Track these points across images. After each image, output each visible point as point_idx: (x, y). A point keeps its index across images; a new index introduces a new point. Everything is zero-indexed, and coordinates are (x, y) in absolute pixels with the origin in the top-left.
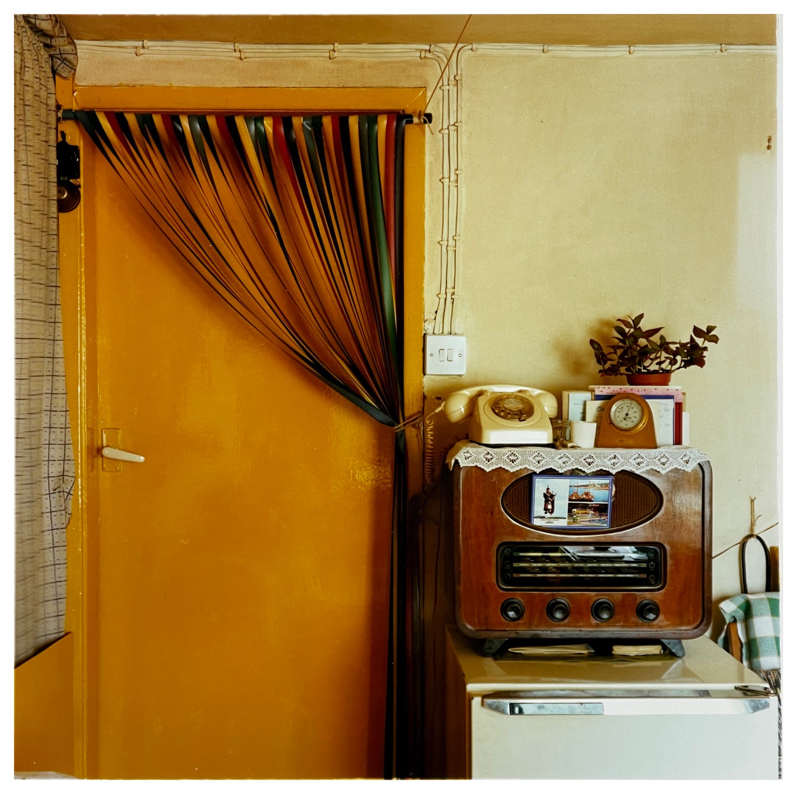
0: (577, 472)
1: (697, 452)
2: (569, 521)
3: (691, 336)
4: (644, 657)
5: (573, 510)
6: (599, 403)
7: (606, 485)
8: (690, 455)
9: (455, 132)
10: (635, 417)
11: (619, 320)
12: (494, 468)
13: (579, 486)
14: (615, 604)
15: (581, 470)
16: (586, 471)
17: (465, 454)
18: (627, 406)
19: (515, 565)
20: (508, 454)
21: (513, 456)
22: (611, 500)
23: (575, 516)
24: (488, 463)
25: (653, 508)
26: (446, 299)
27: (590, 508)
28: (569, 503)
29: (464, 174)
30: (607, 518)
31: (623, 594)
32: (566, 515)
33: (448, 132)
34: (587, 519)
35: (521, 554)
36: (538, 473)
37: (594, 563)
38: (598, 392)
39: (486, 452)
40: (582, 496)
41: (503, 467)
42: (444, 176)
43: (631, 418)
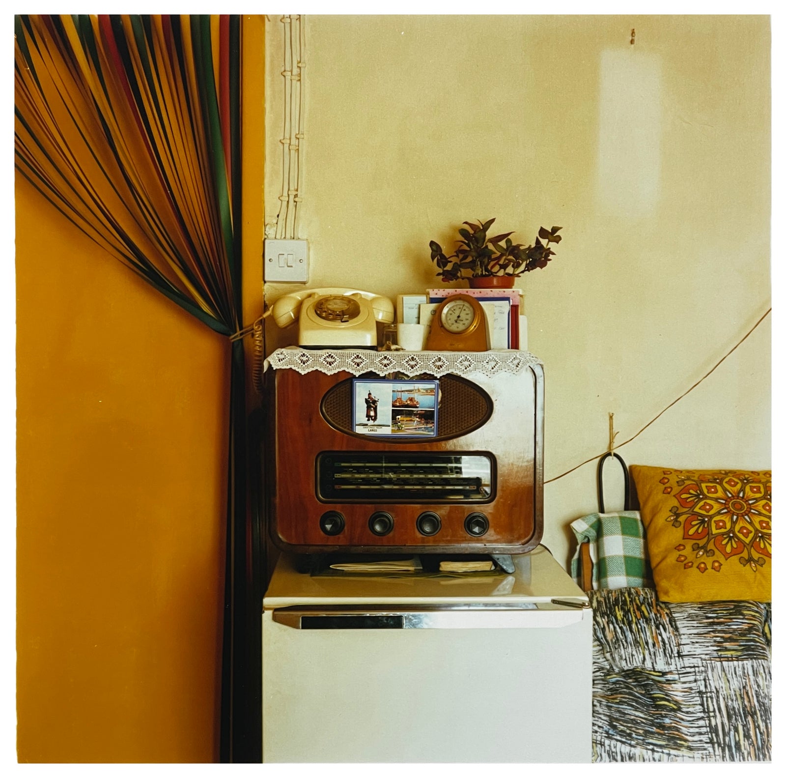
0: (400, 376)
1: (529, 355)
2: (394, 428)
3: (537, 238)
4: (472, 573)
5: (397, 417)
6: (433, 306)
7: (432, 390)
8: (521, 358)
9: (298, 22)
10: (467, 319)
11: (466, 223)
12: (310, 371)
13: (403, 391)
14: (441, 517)
15: (403, 374)
16: (409, 374)
17: (278, 356)
18: (460, 308)
19: (337, 476)
20: (325, 356)
21: (331, 358)
22: (437, 407)
23: (399, 424)
24: (304, 366)
25: (483, 416)
26: (288, 202)
27: (415, 415)
28: (393, 410)
29: (307, 66)
30: (434, 426)
31: (451, 507)
32: (390, 423)
33: (289, 21)
34: (412, 428)
35: (343, 464)
36: (357, 376)
37: (421, 474)
38: (433, 295)
39: (302, 354)
40: (406, 401)
41: (320, 370)
42: (286, 70)
43: (462, 321)
